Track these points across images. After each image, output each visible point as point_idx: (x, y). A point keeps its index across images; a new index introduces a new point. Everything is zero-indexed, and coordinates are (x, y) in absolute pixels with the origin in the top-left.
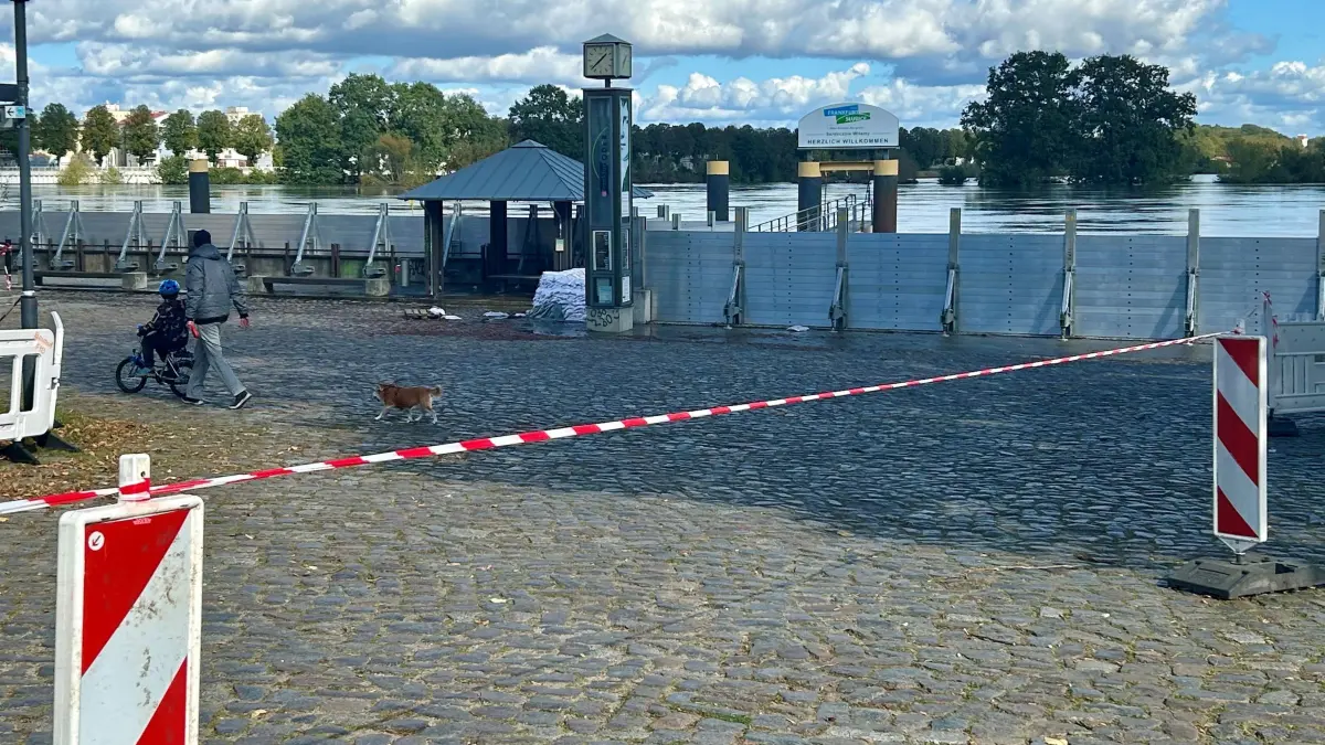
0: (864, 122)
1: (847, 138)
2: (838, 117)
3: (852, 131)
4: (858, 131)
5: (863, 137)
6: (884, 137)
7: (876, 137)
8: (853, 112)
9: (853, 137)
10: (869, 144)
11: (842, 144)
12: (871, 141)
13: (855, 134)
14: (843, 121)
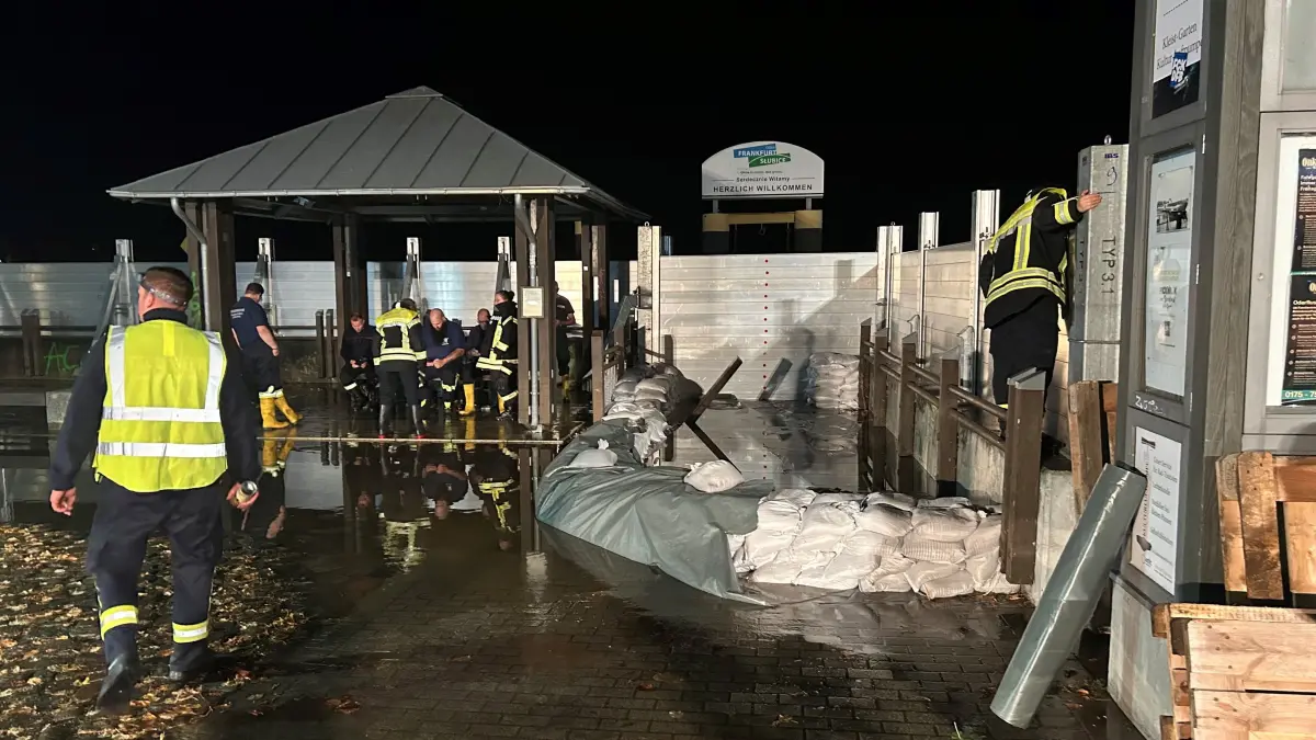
0: (783, 165)
1: (761, 184)
2: (751, 158)
3: (768, 176)
4: (776, 175)
5: (783, 183)
6: (807, 182)
7: (801, 183)
8: (770, 153)
9: (769, 184)
10: (788, 192)
11: (756, 192)
12: (791, 188)
13: (771, 179)
14: (758, 163)
